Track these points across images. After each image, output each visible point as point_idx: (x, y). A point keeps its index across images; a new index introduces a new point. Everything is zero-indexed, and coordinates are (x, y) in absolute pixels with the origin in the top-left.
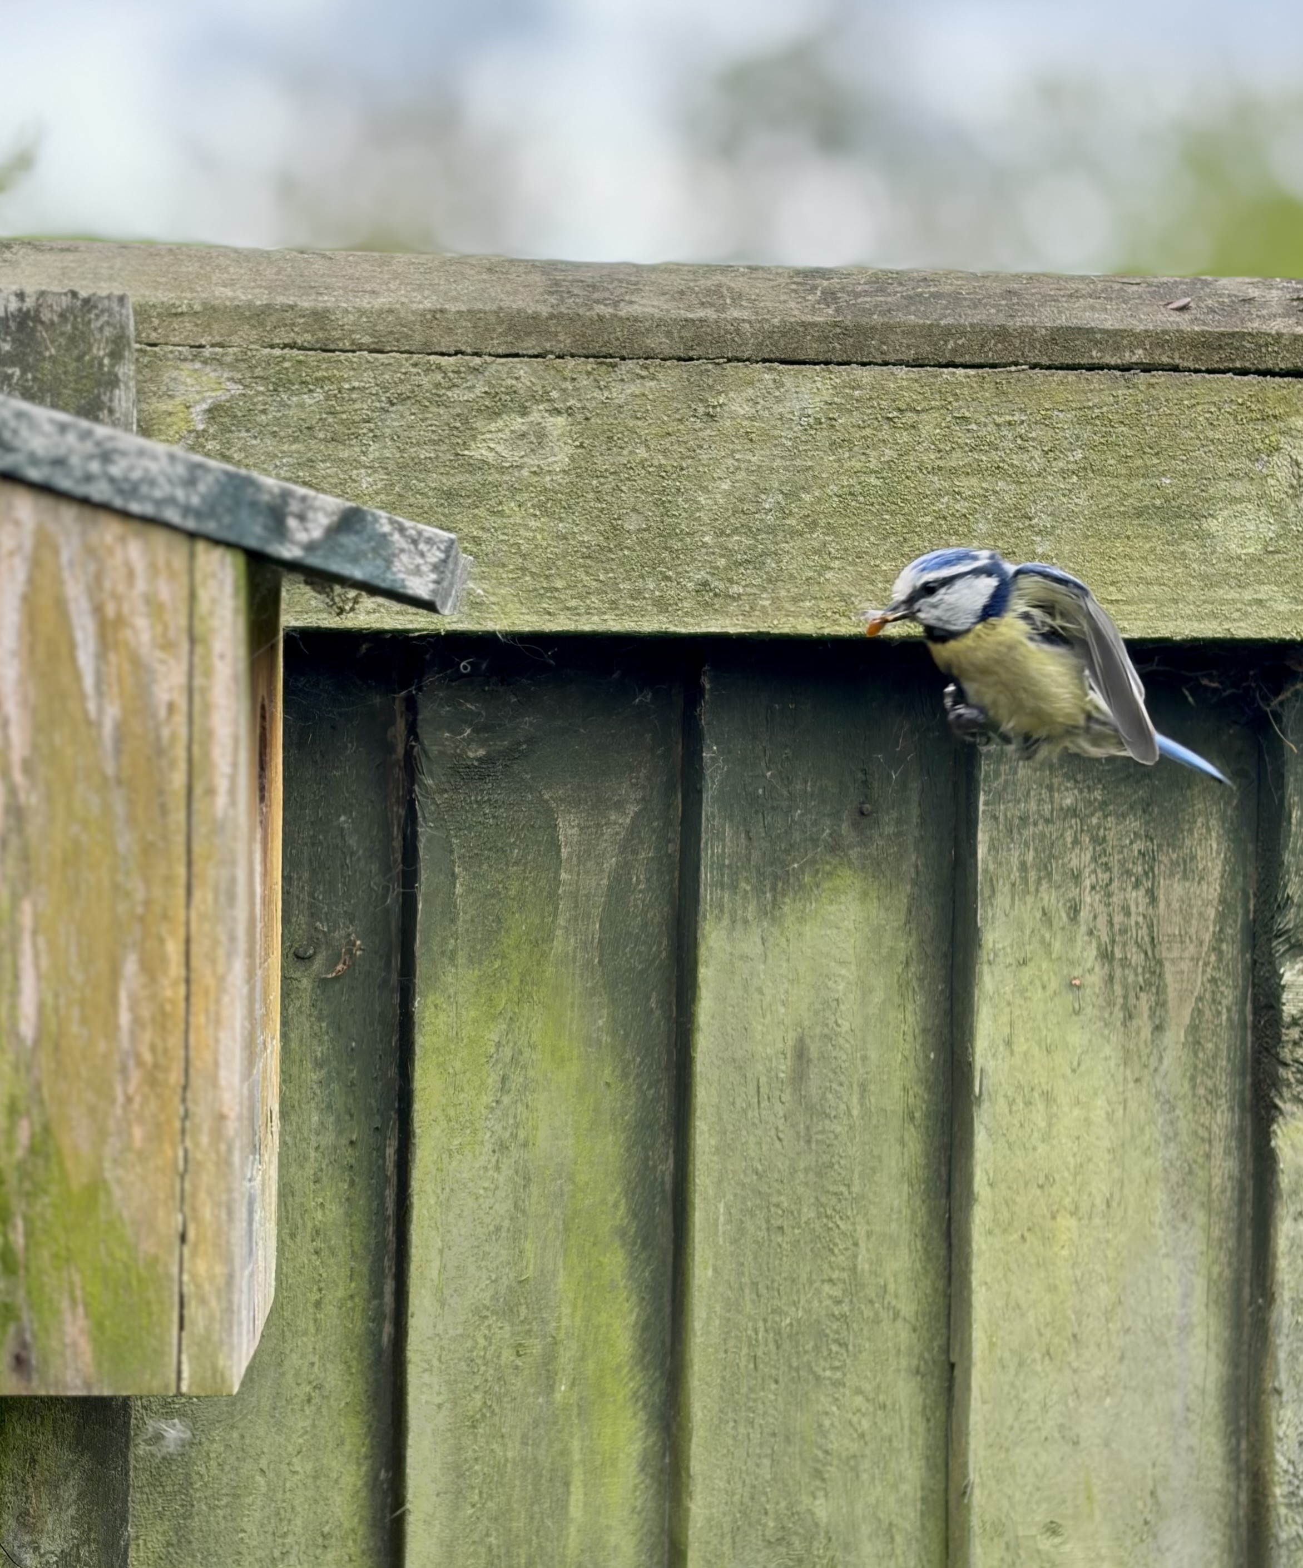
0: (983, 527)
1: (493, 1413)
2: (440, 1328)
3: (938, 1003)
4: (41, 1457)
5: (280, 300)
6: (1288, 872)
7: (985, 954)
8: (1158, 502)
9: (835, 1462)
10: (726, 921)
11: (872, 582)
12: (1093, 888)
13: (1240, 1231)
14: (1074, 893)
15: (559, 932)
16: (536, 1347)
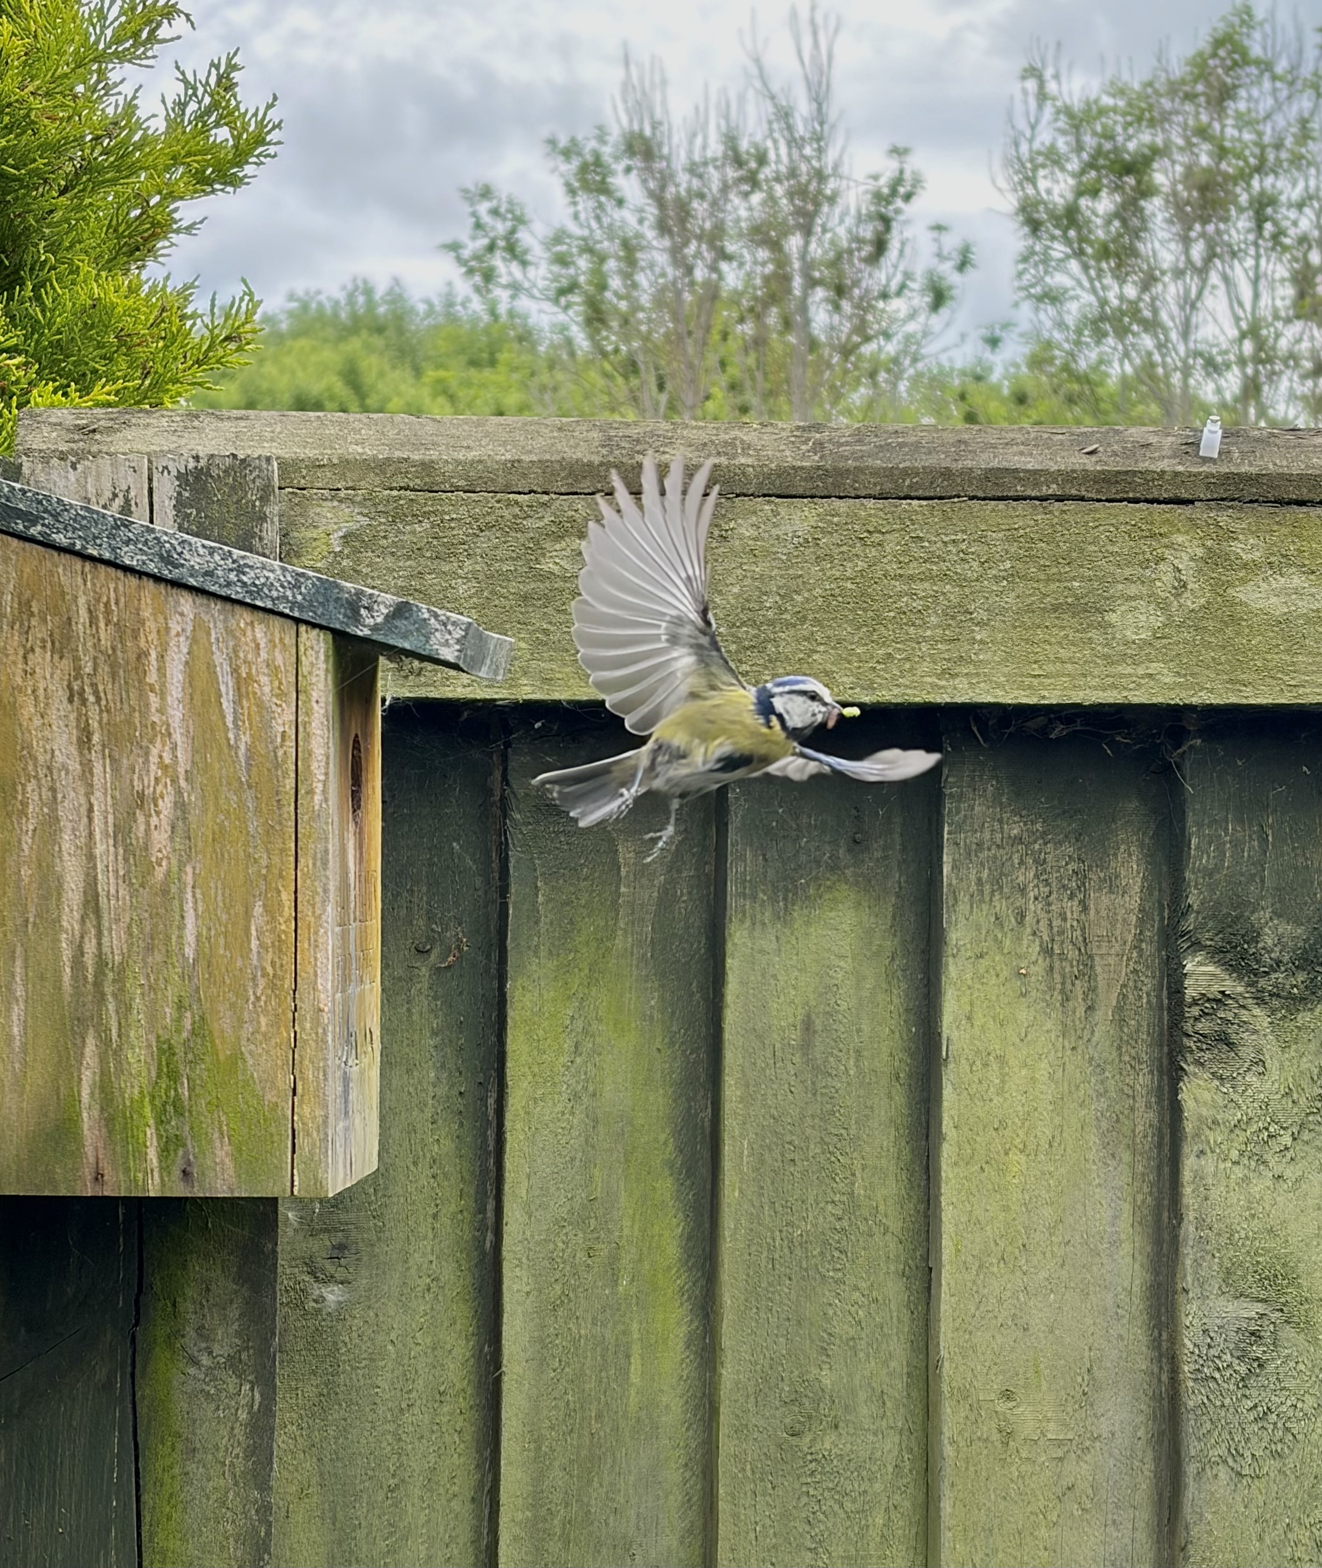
0: (934, 619)
1: (570, 1300)
2: (528, 1233)
3: (917, 989)
4: (213, 1287)
5: (397, 454)
6: (1189, 886)
7: (950, 950)
8: (1070, 600)
9: (837, 1342)
10: (748, 923)
11: (849, 662)
12: (1036, 898)
13: (1159, 1168)
14: (1020, 902)
15: (620, 933)
16: (603, 1250)
